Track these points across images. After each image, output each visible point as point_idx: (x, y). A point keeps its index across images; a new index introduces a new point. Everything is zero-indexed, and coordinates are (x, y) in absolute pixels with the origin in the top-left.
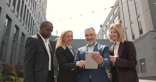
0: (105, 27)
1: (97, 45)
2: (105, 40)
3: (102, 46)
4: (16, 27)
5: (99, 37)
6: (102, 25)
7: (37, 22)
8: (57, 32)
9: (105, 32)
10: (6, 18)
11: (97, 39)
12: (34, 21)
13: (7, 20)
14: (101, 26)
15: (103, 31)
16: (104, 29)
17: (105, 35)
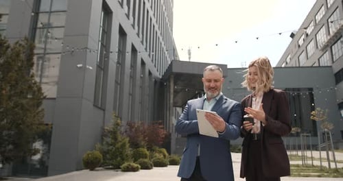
0: (303, 37)
1: (221, 98)
2: (302, 67)
3: (229, 100)
5: (288, 60)
6: (295, 33)
8: (190, 54)
9: (304, 48)
11: (283, 66)
14: (292, 35)
15: (299, 46)
16: (301, 42)
17: (303, 56)
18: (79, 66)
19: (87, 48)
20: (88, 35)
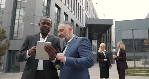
4: (65, 14)
7: (84, 7)
10: (55, 7)
12: (79, 4)
13: (57, 9)
18: (31, 24)
19: (35, 16)
20: (35, 10)
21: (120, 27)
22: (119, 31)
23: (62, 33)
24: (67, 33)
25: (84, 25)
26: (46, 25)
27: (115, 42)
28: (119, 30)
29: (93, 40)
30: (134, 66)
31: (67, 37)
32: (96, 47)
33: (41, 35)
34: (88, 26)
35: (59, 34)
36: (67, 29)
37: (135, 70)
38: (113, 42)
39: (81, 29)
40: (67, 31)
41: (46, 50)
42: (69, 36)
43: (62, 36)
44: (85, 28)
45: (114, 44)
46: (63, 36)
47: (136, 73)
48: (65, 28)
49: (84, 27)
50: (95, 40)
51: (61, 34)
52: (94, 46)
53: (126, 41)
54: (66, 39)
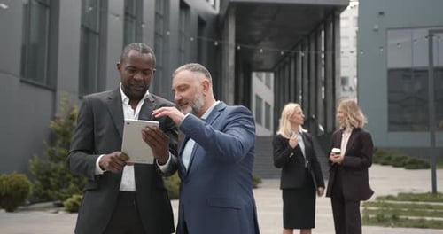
21: (381, 13)
22: (376, 30)
23: (184, 94)
24: (196, 96)
25: (214, 7)
26: (138, 76)
27: (356, 80)
28: (376, 27)
29: (254, 75)
30: (431, 190)
31: (198, 106)
32: (267, 105)
33: (124, 96)
34: (233, 10)
35: (177, 97)
36: (197, 84)
37: (431, 207)
38: (344, 81)
39: (201, 22)
40: (196, 88)
41: (146, 140)
42: (202, 102)
43: (184, 101)
44: (218, 17)
45: (351, 89)
46: (187, 103)
47: (428, 219)
48: (191, 81)
49: (217, 11)
50: (264, 75)
51: (183, 98)
52: (259, 99)
53: (409, 77)
54: (194, 109)
